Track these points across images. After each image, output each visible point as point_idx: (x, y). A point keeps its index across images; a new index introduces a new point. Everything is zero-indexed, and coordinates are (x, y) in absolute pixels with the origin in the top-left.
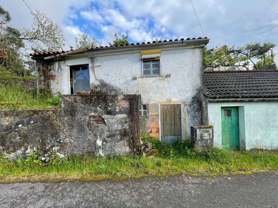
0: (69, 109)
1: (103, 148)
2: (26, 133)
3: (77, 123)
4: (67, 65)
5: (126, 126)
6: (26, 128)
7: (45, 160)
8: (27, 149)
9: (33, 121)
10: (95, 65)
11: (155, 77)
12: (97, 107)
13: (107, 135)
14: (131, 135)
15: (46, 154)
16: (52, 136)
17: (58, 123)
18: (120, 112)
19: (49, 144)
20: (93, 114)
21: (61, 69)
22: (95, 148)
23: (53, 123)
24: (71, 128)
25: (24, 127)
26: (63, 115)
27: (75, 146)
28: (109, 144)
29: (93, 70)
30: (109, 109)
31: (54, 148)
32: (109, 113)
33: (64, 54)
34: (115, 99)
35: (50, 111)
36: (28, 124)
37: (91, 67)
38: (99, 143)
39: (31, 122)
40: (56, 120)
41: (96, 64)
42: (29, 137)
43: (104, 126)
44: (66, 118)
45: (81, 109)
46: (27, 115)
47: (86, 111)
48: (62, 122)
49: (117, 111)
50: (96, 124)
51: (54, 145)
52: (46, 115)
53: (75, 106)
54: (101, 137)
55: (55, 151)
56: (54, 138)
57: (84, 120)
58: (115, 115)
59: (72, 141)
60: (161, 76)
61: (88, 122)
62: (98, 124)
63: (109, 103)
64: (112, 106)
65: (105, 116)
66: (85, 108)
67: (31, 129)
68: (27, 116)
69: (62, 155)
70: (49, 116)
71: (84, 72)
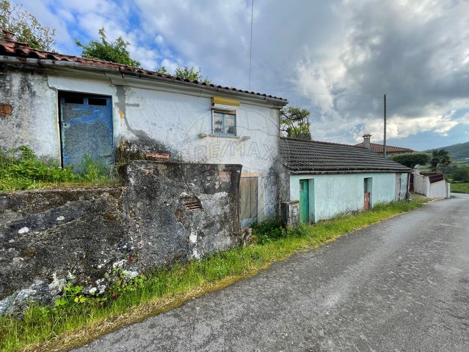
0: (145, 188)
1: (198, 246)
2: (44, 244)
3: (159, 212)
4: (50, 88)
5: (227, 208)
6: (46, 233)
7: (98, 291)
8: (51, 280)
9: (64, 215)
10: (126, 102)
11: (230, 137)
12: (191, 182)
13: (204, 225)
14: (231, 221)
15: (99, 280)
16: (111, 241)
17: (125, 214)
18: (220, 190)
19: (103, 257)
20: (185, 194)
21: (33, 94)
22: (188, 248)
23: (114, 215)
24: (148, 220)
25: (38, 232)
26: (134, 198)
27: (155, 253)
28: (206, 238)
29: (123, 111)
30: (208, 185)
31: (115, 265)
32: (207, 191)
33: (53, 62)
34: (214, 170)
35: (105, 191)
36: (50, 223)
37: (118, 103)
38: (193, 238)
39: (58, 219)
40: (120, 209)
41: (130, 100)
42: (54, 252)
43: (199, 211)
44: (139, 205)
45: (166, 187)
46: (44, 204)
47: (174, 190)
48: (132, 212)
49: (217, 187)
50: (188, 209)
51: (116, 258)
52: (94, 201)
53: (156, 182)
54: (196, 229)
55: (118, 269)
56: (115, 245)
57: (171, 205)
58: (213, 194)
59: (150, 243)
60: (237, 138)
61: (178, 207)
62: (191, 209)
63: (208, 176)
64: (210, 180)
65: (201, 196)
66: (172, 185)
67: (58, 235)
68: (46, 207)
69: (134, 272)
70: (104, 202)
71: (96, 109)
